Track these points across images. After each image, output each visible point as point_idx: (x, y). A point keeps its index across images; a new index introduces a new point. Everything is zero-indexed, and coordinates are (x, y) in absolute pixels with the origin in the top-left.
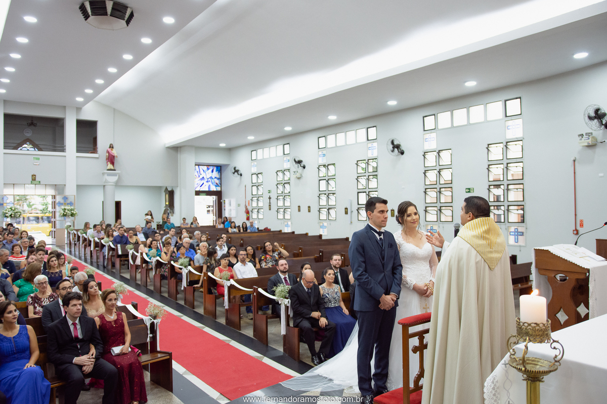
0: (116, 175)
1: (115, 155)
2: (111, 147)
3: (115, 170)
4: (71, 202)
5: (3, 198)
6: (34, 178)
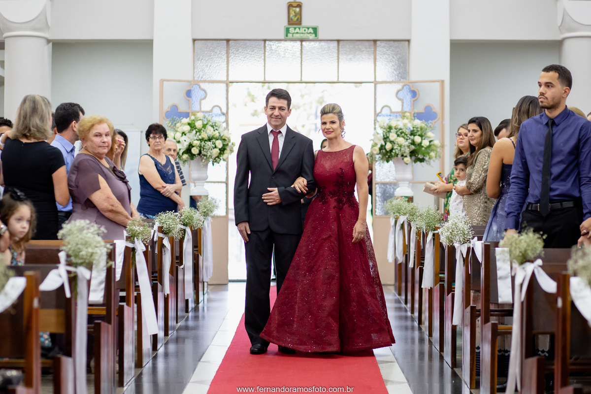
4: (428, 108)
5: (189, 94)
6: (294, 14)
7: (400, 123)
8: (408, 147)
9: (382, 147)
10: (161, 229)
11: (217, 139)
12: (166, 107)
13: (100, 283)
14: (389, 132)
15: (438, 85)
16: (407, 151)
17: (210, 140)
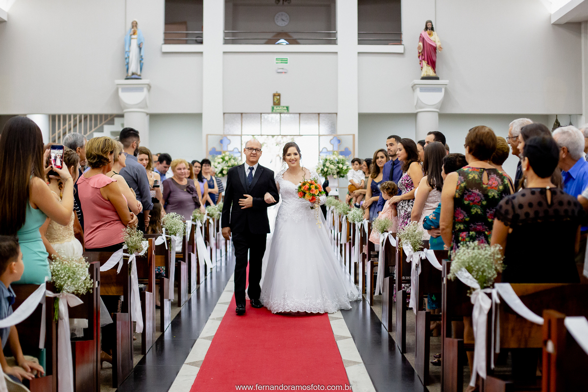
0: (439, 90)
1: (438, 44)
2: (429, 28)
3: (437, 78)
4: (346, 149)
5: (221, 142)
6: (277, 100)
7: (331, 157)
8: (336, 170)
9: (322, 170)
10: (208, 215)
12: (210, 149)
13: (180, 242)
14: (326, 162)
15: (351, 137)
16: (335, 172)
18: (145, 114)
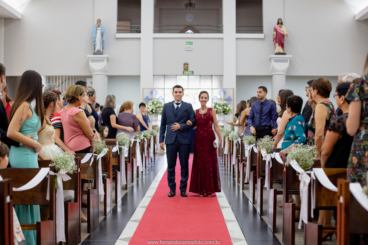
0: (286, 61)
1: (285, 33)
2: (280, 23)
3: (285, 54)
4: (229, 97)
5: (152, 93)
6: (186, 67)
7: (220, 102)
8: (222, 110)
10: (144, 136)
11: (161, 107)
12: (145, 97)
14: (216, 105)
15: (232, 90)
16: (222, 111)
17: (159, 107)
18: (105, 76)
